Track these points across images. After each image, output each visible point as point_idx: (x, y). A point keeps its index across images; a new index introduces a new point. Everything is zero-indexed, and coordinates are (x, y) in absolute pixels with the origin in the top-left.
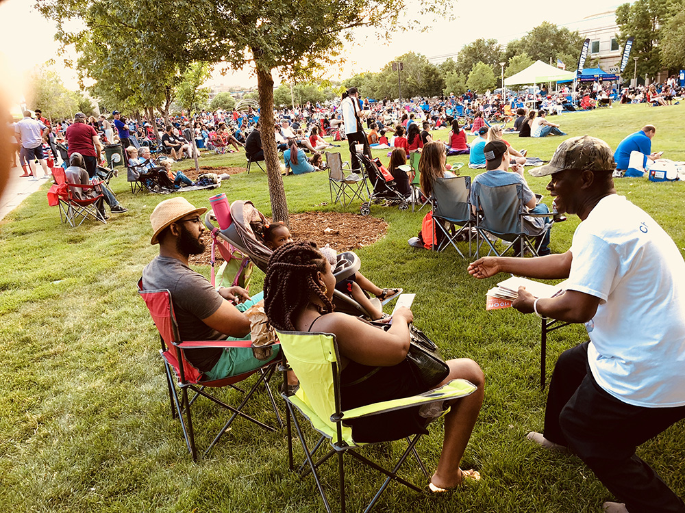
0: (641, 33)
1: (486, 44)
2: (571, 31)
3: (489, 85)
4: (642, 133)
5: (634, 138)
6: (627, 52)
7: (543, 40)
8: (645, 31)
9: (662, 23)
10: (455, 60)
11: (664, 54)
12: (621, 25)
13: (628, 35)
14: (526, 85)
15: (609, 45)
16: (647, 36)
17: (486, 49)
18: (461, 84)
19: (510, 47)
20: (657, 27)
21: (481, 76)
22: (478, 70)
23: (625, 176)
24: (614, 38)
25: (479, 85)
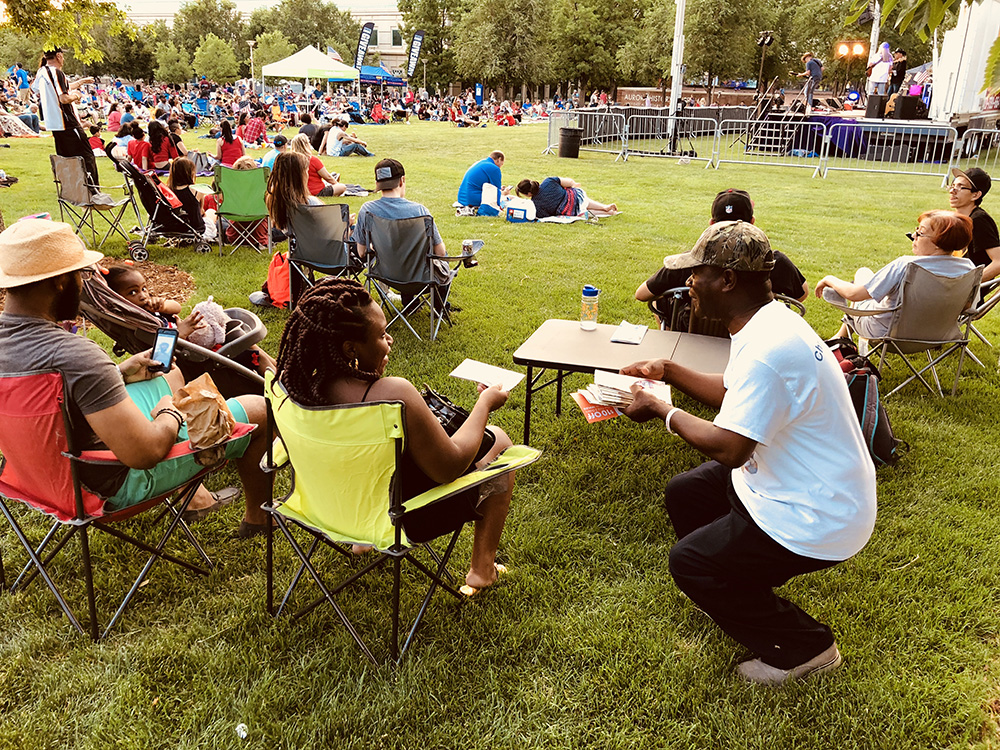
0: (429, 28)
1: (219, 8)
2: (341, 10)
3: (229, 72)
4: (490, 160)
5: (483, 166)
6: (416, 51)
7: (303, 15)
8: (434, 26)
9: (452, 18)
10: (170, 25)
11: (458, 59)
12: (404, 13)
13: (413, 28)
14: (284, 78)
15: (389, 38)
16: (436, 33)
17: (219, 16)
18: (183, 64)
19: (256, 18)
20: (447, 23)
21: (216, 56)
22: (210, 46)
23: (478, 214)
24: (397, 29)
25: (213, 70)
